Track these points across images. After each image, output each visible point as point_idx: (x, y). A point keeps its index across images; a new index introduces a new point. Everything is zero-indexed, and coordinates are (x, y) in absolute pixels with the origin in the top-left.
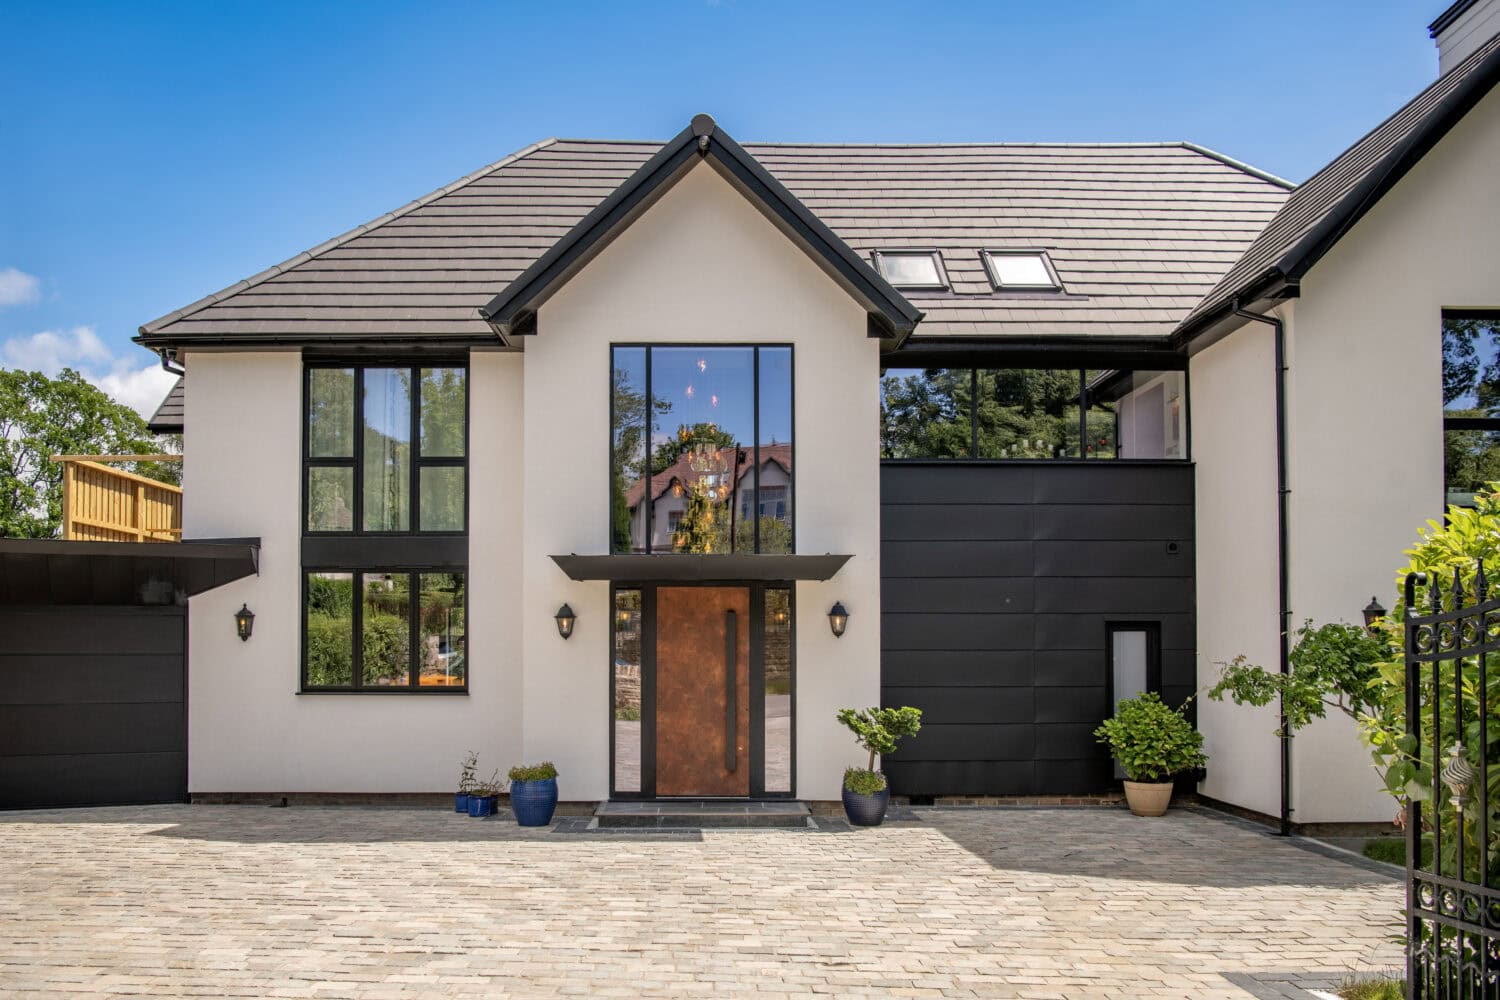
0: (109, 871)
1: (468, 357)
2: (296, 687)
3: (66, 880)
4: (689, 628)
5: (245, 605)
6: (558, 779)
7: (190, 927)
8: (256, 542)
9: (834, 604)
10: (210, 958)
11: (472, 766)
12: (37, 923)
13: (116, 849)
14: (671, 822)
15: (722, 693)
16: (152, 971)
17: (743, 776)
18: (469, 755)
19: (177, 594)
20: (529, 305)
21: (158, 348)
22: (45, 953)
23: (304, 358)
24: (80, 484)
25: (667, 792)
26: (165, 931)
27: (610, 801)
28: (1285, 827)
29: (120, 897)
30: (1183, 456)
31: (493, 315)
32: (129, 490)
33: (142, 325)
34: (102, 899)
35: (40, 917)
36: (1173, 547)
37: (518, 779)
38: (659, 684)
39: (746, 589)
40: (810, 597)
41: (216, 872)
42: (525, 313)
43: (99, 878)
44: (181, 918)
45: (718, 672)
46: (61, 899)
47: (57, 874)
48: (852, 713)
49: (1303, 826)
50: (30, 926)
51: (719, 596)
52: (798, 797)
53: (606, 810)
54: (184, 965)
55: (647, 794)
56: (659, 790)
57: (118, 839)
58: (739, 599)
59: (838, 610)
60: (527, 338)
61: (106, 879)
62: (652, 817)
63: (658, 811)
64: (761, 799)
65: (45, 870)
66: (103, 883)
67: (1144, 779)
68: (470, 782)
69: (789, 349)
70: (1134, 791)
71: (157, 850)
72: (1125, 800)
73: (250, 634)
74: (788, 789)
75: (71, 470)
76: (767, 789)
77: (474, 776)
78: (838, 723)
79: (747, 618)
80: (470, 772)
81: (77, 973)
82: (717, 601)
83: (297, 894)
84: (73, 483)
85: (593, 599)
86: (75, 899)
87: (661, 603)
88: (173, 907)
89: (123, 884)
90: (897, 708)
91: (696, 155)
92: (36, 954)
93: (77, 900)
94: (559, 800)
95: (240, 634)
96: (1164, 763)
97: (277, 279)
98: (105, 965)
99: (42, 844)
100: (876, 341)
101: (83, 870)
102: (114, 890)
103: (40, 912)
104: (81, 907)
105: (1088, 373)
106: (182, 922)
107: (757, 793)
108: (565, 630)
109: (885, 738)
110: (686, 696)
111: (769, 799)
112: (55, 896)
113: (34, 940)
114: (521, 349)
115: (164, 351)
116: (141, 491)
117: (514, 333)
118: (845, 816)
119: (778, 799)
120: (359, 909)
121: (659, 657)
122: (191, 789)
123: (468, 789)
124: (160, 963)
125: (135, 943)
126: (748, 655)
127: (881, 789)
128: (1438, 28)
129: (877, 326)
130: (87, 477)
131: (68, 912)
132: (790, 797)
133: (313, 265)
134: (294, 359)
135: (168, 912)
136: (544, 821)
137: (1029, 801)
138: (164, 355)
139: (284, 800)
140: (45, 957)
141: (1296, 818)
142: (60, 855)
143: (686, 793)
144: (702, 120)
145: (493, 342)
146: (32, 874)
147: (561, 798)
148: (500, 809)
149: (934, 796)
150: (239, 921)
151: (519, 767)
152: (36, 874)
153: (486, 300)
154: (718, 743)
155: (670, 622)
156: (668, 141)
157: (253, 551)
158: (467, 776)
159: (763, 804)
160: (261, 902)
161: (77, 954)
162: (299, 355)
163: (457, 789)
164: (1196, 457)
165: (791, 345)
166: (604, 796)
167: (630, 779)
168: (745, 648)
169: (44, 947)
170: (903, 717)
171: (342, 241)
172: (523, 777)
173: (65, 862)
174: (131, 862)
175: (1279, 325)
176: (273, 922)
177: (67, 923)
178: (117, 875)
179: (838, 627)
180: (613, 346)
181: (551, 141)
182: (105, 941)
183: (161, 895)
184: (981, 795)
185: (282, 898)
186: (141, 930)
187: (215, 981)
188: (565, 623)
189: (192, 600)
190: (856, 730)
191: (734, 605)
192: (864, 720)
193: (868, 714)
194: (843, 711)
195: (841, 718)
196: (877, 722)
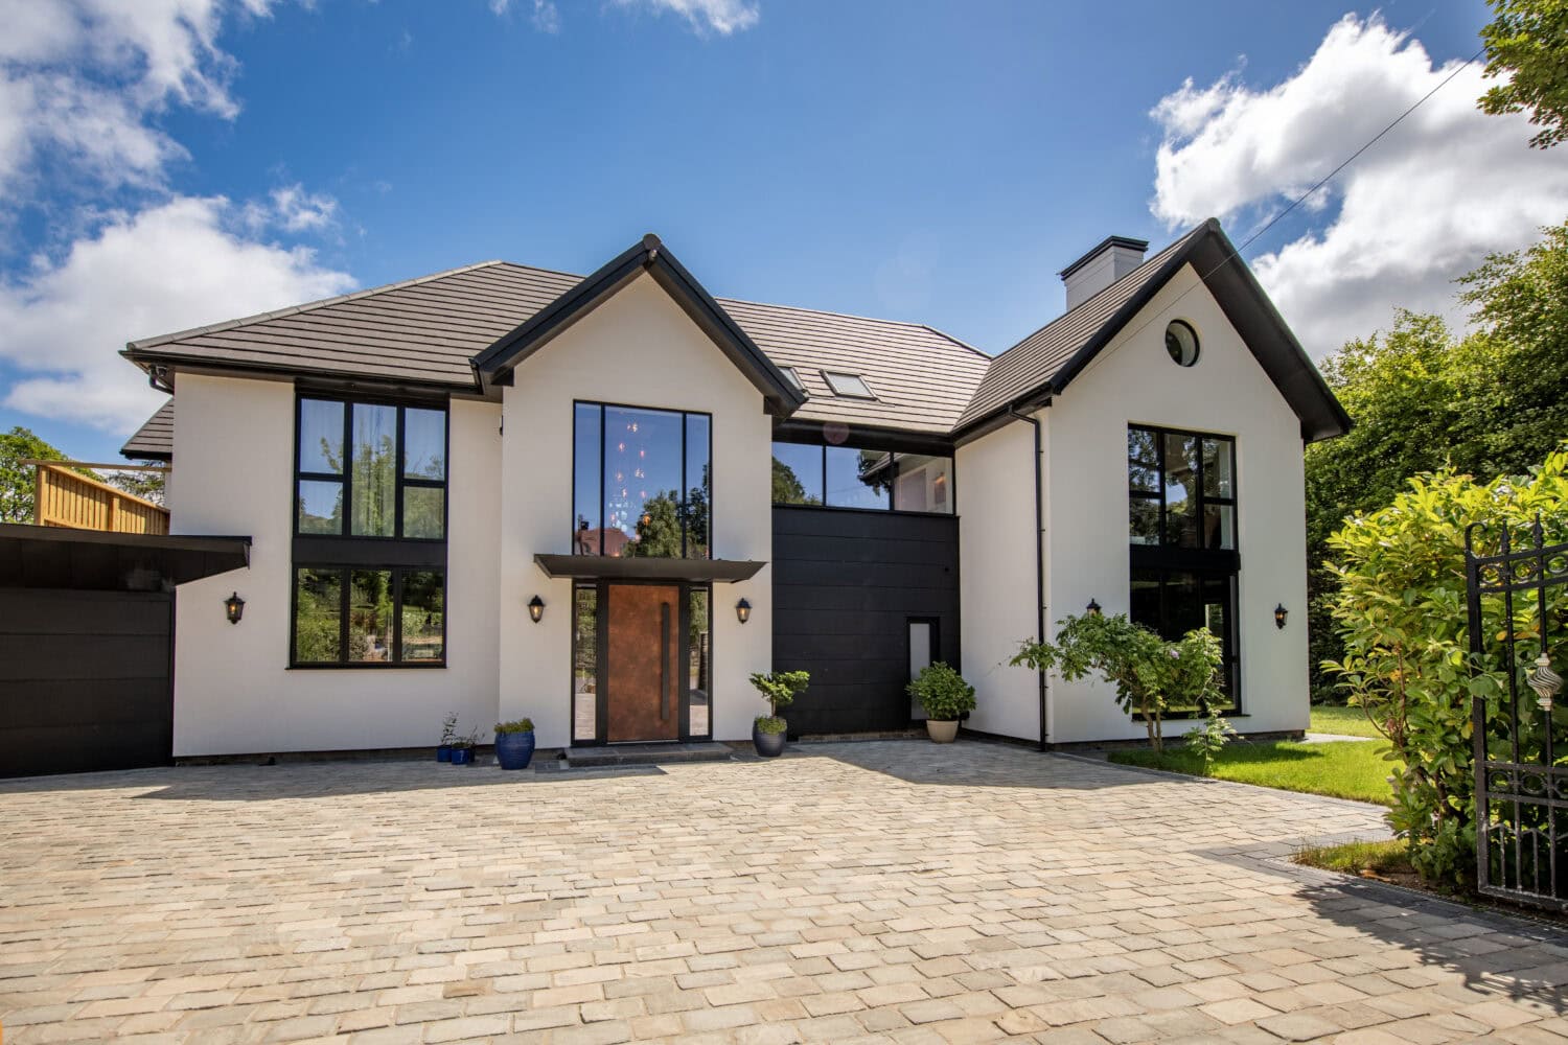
0: (109, 838)
1: (448, 403)
2: (286, 662)
3: (57, 850)
4: (633, 616)
5: (235, 593)
6: (535, 731)
7: (245, 895)
8: (248, 540)
9: (741, 600)
10: (296, 936)
11: (451, 724)
12: (30, 909)
13: (108, 813)
14: (627, 762)
15: (658, 664)
16: (226, 965)
17: (674, 725)
18: (449, 715)
19: (164, 582)
20: (508, 363)
21: (147, 364)
22: (55, 955)
23: (296, 389)
24: (53, 488)
25: (616, 738)
26: (216, 905)
27: (572, 748)
28: (1043, 746)
29: (136, 865)
30: (949, 511)
31: (478, 364)
32: (104, 499)
33: (132, 341)
34: (114, 870)
35: (33, 901)
36: (947, 570)
37: (502, 732)
38: (611, 657)
39: (677, 588)
40: (725, 594)
41: (239, 830)
42: (504, 368)
43: (100, 845)
44: (228, 886)
45: (656, 648)
46: (58, 874)
47: (43, 844)
48: (762, 676)
49: (1054, 745)
50: (22, 914)
51: (656, 592)
52: (714, 739)
53: (570, 755)
54: (266, 950)
55: (600, 741)
56: (610, 738)
57: (108, 802)
58: (671, 595)
59: (743, 604)
60: (506, 388)
61: (109, 845)
62: (613, 758)
63: (616, 753)
64: (688, 742)
65: (28, 840)
66: (108, 851)
67: (944, 718)
68: (450, 737)
69: (707, 418)
70: (934, 726)
71: (159, 811)
72: (928, 735)
73: (240, 618)
74: (706, 733)
75: (44, 474)
76: (692, 733)
77: (454, 732)
78: (750, 683)
79: (677, 610)
80: (450, 729)
81: (115, 981)
82: (655, 596)
83: (347, 845)
84: (45, 486)
85: (559, 592)
86: (74, 872)
87: (612, 597)
88: (210, 872)
89: (133, 851)
90: (793, 672)
91: (641, 267)
92: (41, 957)
93: (81, 874)
95: (230, 618)
96: (956, 707)
97: (268, 323)
98: (156, 965)
99: (17, 813)
100: (770, 417)
101: (76, 837)
102: (126, 858)
103: (33, 893)
104: (88, 883)
105: (896, 454)
106: (228, 890)
107: (685, 738)
108: (536, 616)
109: (786, 693)
110: (631, 666)
111: (693, 741)
112: (48, 870)
113: (35, 935)
114: (499, 400)
115: (151, 367)
116: (116, 502)
117: (494, 383)
118: (755, 750)
119: (699, 741)
120: (428, 856)
121: (611, 637)
122: (176, 753)
123: (449, 743)
124: (234, 952)
125: (181, 924)
126: (677, 639)
127: (784, 732)
128: (1066, 274)
129: (771, 405)
130: (60, 482)
131: (72, 890)
132: (707, 739)
133: (301, 317)
134: (288, 388)
135: (208, 880)
136: (523, 765)
137: (859, 736)
138: (154, 372)
139: (271, 759)
140: (57, 961)
141: (1050, 739)
142: (41, 823)
143: (631, 739)
144: (651, 239)
145: (475, 391)
146: (10, 846)
147: (536, 747)
148: (477, 758)
150: (303, 883)
151: (503, 722)
152: (17, 846)
153: (474, 353)
154: (655, 701)
155: (619, 611)
156: (587, 276)
157: (245, 547)
158: (448, 732)
159: (690, 745)
160: (312, 858)
161: (104, 951)
162: (292, 385)
163: (440, 743)
164: (958, 513)
165: (710, 415)
166: (567, 744)
167: (586, 731)
168: (675, 631)
169: (51, 944)
170: (796, 679)
171: (327, 304)
172: (508, 731)
173: (50, 830)
174: (133, 825)
175: (1037, 423)
176: (344, 880)
177: (77, 905)
178: (121, 839)
179: (743, 616)
180: (575, 402)
181: (499, 262)
182: (139, 925)
183: (189, 860)
184: (829, 733)
185: (334, 851)
186: (182, 905)
187: (325, 971)
188: (536, 610)
189: (179, 588)
190: (765, 689)
191: (667, 599)
192: (770, 681)
193: (770, 677)
194: (754, 675)
195: (753, 681)
196: (778, 683)
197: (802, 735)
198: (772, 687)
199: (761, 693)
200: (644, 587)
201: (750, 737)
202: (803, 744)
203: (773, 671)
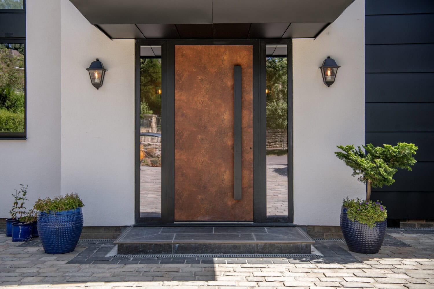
4: (202, 80)
9: (325, 57)
11: (22, 196)
14: (185, 249)
15: (230, 134)
17: (248, 205)
18: (19, 188)
25: (183, 218)
27: (135, 226)
38: (177, 127)
39: (250, 47)
45: (227, 117)
48: (351, 148)
51: (227, 53)
52: (295, 223)
53: (127, 237)
55: (166, 220)
56: (177, 217)
58: (244, 55)
59: (328, 64)
62: (168, 244)
64: (263, 224)
74: (286, 213)
76: (268, 215)
77: (24, 205)
79: (251, 71)
82: (226, 57)
85: (121, 54)
87: (178, 59)
90: (394, 144)
94: (85, 225)
107: (260, 220)
108: (97, 81)
109: (386, 171)
110: (200, 137)
111: (270, 224)
118: (343, 242)
119: (277, 224)
121: (177, 104)
123: (18, 216)
126: (252, 102)
127: (383, 220)
132: (288, 222)
143: (199, 219)
149: (399, 220)
151: (44, 198)
154: (227, 177)
155: (186, 74)
159: (266, 229)
166: (130, 222)
168: (249, 96)
170: (399, 153)
179: (329, 78)
188: (96, 75)
190: (356, 165)
191: (239, 61)
192: (362, 156)
193: (363, 151)
194: (341, 147)
195: (339, 155)
196: (374, 157)
197: (405, 220)
198: (366, 163)
199: (351, 170)
200: (213, 47)
201: (337, 222)
202: (406, 232)
203: (367, 142)
